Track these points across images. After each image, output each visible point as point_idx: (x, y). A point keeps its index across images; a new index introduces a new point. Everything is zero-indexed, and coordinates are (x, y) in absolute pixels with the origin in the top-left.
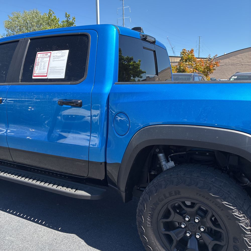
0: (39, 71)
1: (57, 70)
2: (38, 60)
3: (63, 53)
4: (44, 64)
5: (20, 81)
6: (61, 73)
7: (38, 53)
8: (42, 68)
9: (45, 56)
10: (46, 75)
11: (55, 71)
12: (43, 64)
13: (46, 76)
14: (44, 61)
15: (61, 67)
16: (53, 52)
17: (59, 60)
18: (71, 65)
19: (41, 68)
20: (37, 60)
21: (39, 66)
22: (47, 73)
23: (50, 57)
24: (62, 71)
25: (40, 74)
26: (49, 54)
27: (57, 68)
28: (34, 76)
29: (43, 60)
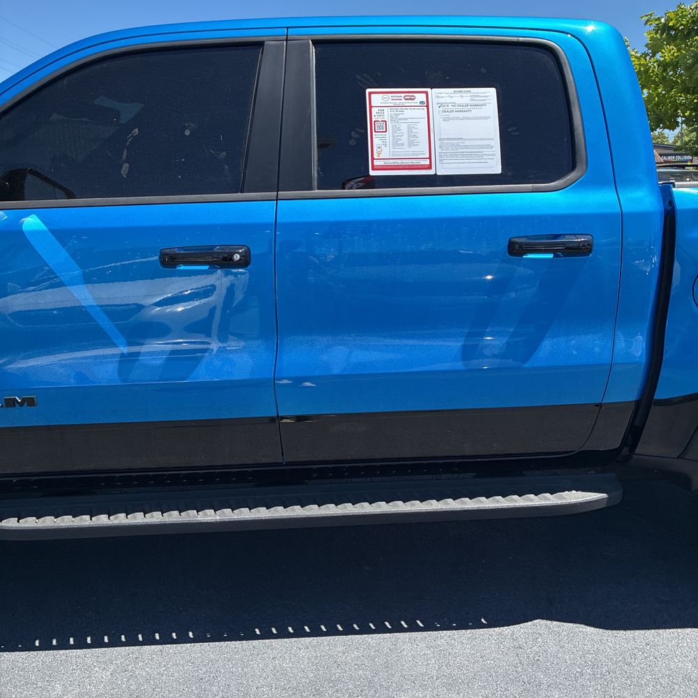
0: (395, 150)
1: (467, 147)
2: (381, 113)
3: (476, 96)
4: (409, 128)
5: (315, 183)
6: (489, 157)
7: (368, 90)
8: (405, 139)
9: (404, 101)
10: (427, 162)
11: (459, 150)
12: (404, 127)
13: (429, 167)
14: (406, 119)
15: (481, 139)
16: (434, 92)
17: (468, 118)
18: (517, 133)
19: (400, 142)
20: (373, 114)
21: (389, 135)
22: (430, 158)
23: (427, 106)
24: (486, 151)
25: (399, 161)
26: (422, 97)
27: (467, 143)
28: (373, 169)
29: (400, 116)
